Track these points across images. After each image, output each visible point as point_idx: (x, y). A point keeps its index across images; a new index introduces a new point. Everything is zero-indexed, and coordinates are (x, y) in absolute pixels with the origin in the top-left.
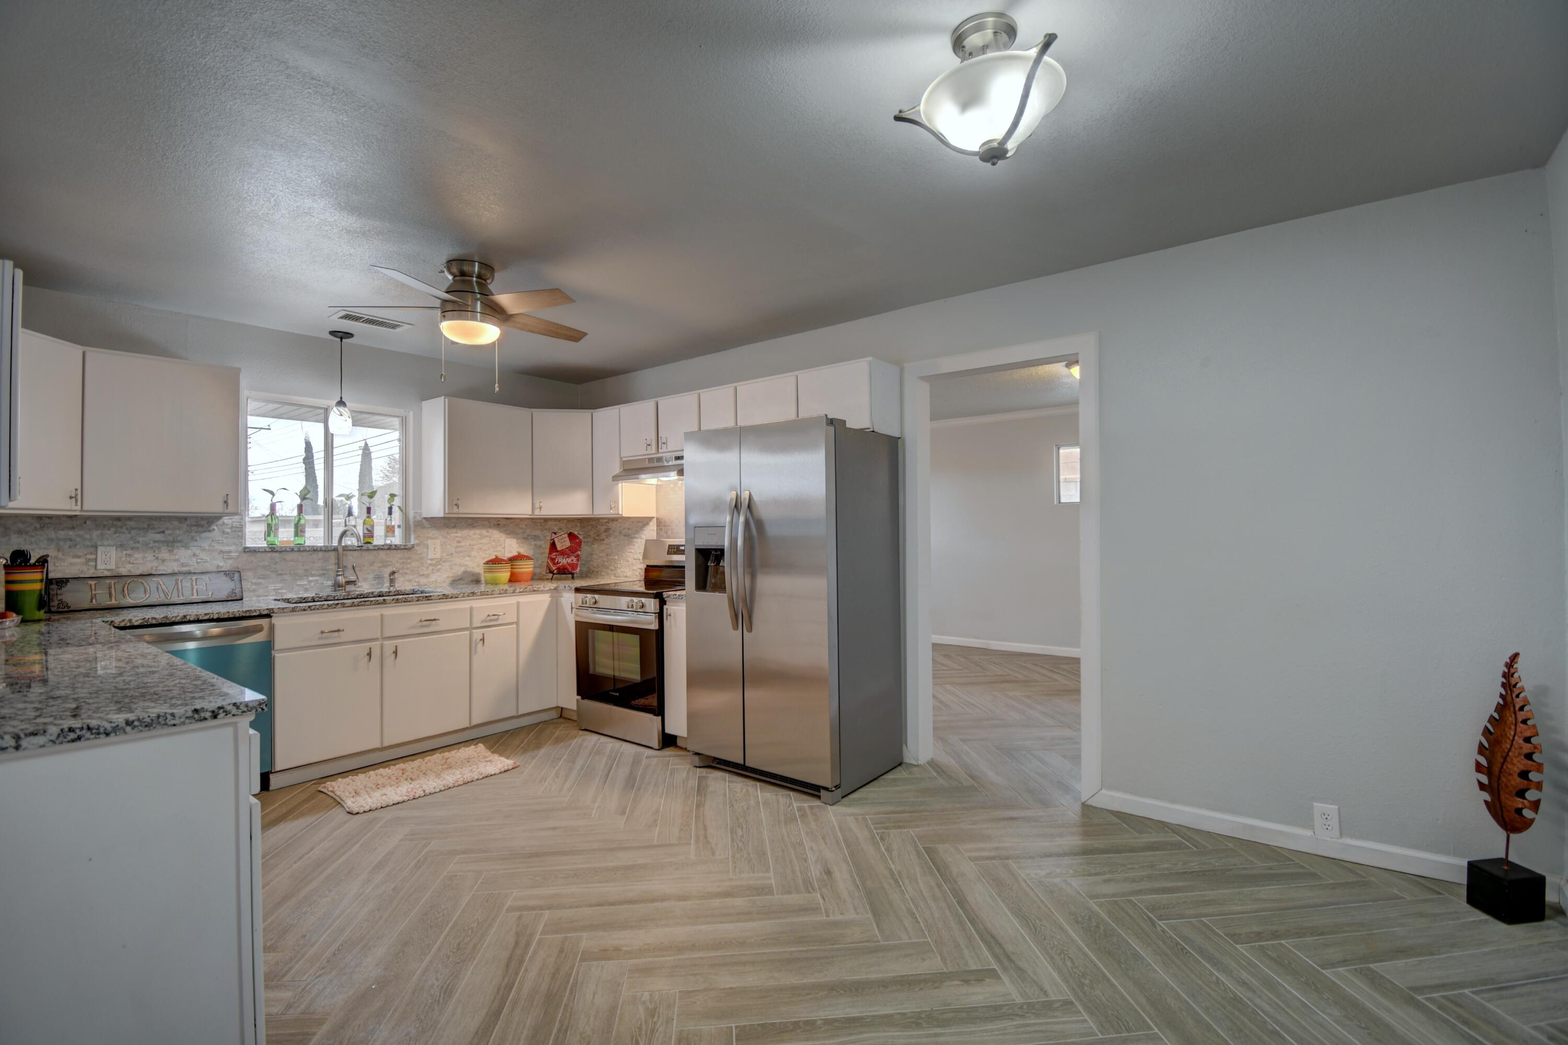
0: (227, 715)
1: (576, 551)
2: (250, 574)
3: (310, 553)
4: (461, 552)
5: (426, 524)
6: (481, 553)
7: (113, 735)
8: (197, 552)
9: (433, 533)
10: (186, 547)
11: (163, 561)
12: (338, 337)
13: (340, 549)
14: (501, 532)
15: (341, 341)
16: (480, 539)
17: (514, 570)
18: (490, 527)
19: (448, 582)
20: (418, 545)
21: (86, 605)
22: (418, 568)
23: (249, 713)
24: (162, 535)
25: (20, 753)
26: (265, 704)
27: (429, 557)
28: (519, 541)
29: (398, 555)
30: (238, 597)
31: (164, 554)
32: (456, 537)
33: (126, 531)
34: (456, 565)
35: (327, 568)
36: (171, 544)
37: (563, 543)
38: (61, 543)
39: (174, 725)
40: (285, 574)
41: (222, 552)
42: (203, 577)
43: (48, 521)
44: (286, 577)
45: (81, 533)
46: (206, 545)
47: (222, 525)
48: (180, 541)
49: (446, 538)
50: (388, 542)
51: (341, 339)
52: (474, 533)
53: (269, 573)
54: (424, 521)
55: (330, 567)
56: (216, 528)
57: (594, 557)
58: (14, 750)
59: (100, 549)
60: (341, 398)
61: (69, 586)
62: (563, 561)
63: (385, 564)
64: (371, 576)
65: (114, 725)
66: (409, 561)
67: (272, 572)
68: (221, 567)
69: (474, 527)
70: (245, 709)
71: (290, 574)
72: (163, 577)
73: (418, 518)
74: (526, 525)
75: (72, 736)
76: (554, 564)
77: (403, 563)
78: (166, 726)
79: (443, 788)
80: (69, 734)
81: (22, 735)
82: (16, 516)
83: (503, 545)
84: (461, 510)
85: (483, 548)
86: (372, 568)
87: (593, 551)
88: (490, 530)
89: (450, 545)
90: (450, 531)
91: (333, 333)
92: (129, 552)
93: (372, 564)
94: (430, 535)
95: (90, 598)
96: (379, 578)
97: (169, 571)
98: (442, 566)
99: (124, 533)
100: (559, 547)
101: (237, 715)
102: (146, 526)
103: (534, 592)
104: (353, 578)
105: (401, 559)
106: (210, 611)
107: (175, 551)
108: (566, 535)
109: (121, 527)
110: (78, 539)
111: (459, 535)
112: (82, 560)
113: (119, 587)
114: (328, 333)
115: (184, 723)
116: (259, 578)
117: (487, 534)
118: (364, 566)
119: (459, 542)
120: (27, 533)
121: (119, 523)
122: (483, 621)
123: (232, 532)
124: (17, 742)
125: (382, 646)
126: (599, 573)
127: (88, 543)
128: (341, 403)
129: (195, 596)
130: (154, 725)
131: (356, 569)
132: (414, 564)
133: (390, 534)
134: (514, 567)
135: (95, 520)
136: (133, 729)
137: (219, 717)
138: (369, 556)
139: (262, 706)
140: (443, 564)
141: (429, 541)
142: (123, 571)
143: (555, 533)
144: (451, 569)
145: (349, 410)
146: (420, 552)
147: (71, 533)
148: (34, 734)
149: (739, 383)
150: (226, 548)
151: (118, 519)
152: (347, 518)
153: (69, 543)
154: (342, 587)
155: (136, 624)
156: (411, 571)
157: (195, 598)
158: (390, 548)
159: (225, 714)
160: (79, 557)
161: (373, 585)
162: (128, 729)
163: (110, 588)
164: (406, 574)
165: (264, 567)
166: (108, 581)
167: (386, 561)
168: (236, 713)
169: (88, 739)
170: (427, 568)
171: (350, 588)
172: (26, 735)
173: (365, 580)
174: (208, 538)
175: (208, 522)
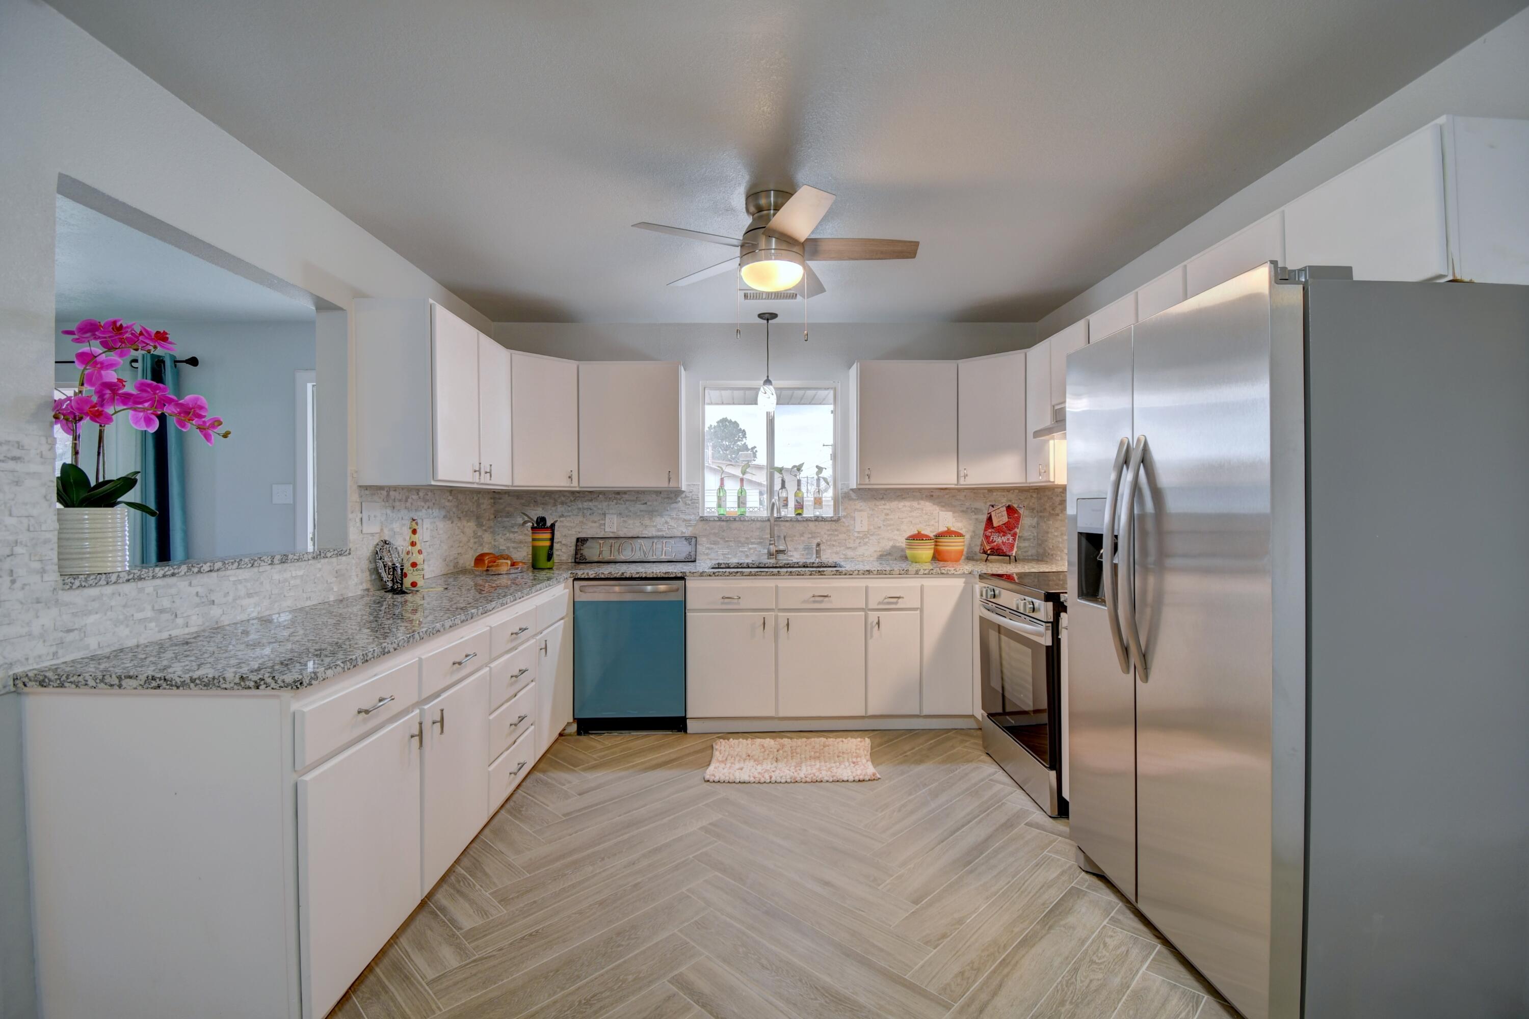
0: (267, 687)
1: (1014, 529)
2: (704, 539)
3: (750, 523)
4: (890, 525)
5: (853, 495)
6: (911, 527)
7: (181, 688)
8: (668, 520)
9: (860, 505)
10: (661, 516)
11: (646, 526)
12: (764, 319)
13: (772, 520)
14: (934, 504)
15: (768, 322)
16: (911, 512)
17: (938, 547)
18: (922, 499)
19: (876, 556)
20: (845, 517)
21: (596, 559)
22: (845, 540)
23: (286, 689)
24: (645, 505)
25: (121, 691)
26: (299, 683)
27: (857, 529)
28: (957, 514)
29: (827, 526)
30: (693, 559)
31: (647, 522)
32: (884, 509)
33: (623, 503)
34: (883, 538)
35: (764, 537)
36: (652, 513)
37: (1001, 518)
38: (585, 511)
39: (226, 689)
40: (731, 541)
41: (685, 520)
42: (670, 540)
43: (578, 495)
44: (732, 544)
45: (596, 504)
46: (674, 514)
47: (685, 498)
48: (657, 511)
49: (873, 510)
50: (817, 514)
51: (768, 320)
52: (904, 506)
53: (719, 540)
54: (851, 492)
55: (766, 536)
56: (680, 500)
57: (1050, 535)
58: (117, 688)
59: (608, 517)
60: (768, 377)
61: (588, 544)
62: (998, 540)
63: (813, 535)
64: (801, 547)
65: (182, 680)
66: (836, 533)
67: (720, 538)
68: (684, 533)
69: (904, 498)
70: (282, 685)
71: (734, 541)
72: (644, 540)
73: (845, 490)
74: (965, 496)
75: (154, 684)
76: (988, 543)
77: (831, 534)
78: (219, 689)
79: (789, 780)
80: (152, 681)
81: (123, 677)
82: (560, 491)
83: (937, 520)
84: (873, 481)
85: (913, 522)
86: (802, 538)
87: (1049, 528)
88: (922, 502)
89: (878, 517)
90: (878, 503)
91: (761, 316)
92: (624, 519)
93: (802, 535)
94: (858, 507)
95: (598, 553)
96: (807, 548)
97: (650, 535)
98: (869, 540)
99: (622, 504)
100: (995, 524)
101: (275, 689)
102: (635, 499)
103: (941, 576)
104: (781, 548)
105: (828, 530)
106: (643, 570)
107: (654, 519)
108: (1004, 509)
109: (620, 500)
110: (595, 509)
111: (887, 507)
112: (597, 524)
113: (617, 545)
114: (757, 316)
115: (232, 688)
116: (711, 544)
117: (918, 506)
118: (795, 536)
119: (887, 514)
120: (566, 503)
121: (618, 497)
122: (879, 603)
123: (692, 503)
124: (119, 682)
125: (776, 617)
126: (1054, 556)
127: (600, 512)
128: (768, 382)
129: (663, 556)
130: (211, 686)
131: (787, 539)
132: (842, 536)
133: (817, 506)
134: (938, 543)
135: (604, 494)
136: (196, 686)
137: (260, 687)
138: (799, 527)
139: (296, 684)
140: (871, 538)
141: (856, 513)
142: (621, 534)
143: (993, 506)
144: (879, 542)
145: (774, 388)
146: (847, 524)
147: (590, 504)
148: (130, 677)
149: (1187, 261)
150: (687, 517)
151: (618, 493)
152: (781, 491)
153: (590, 511)
154: (773, 555)
155: (591, 577)
156: (839, 543)
157: (663, 558)
158: (817, 519)
159: (265, 686)
160: (595, 522)
161: (803, 555)
162: (192, 685)
163: (611, 546)
164: (834, 545)
165: (715, 534)
166: (611, 541)
167: (815, 533)
168: (274, 687)
169: (165, 689)
170: (854, 540)
171: (781, 556)
172: (125, 677)
173: (796, 549)
174: (675, 508)
175: (675, 495)
